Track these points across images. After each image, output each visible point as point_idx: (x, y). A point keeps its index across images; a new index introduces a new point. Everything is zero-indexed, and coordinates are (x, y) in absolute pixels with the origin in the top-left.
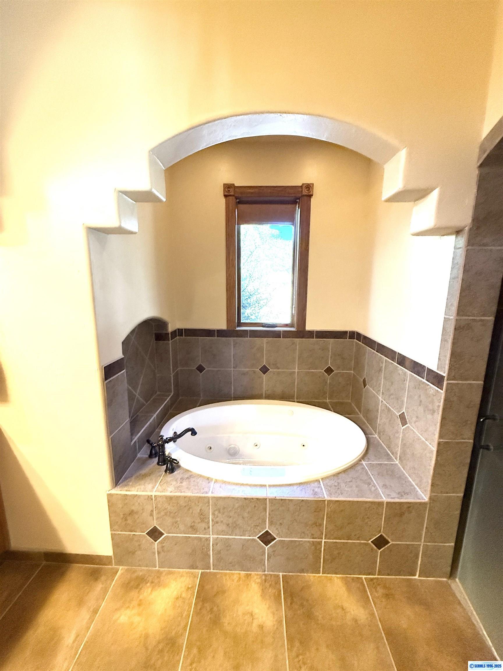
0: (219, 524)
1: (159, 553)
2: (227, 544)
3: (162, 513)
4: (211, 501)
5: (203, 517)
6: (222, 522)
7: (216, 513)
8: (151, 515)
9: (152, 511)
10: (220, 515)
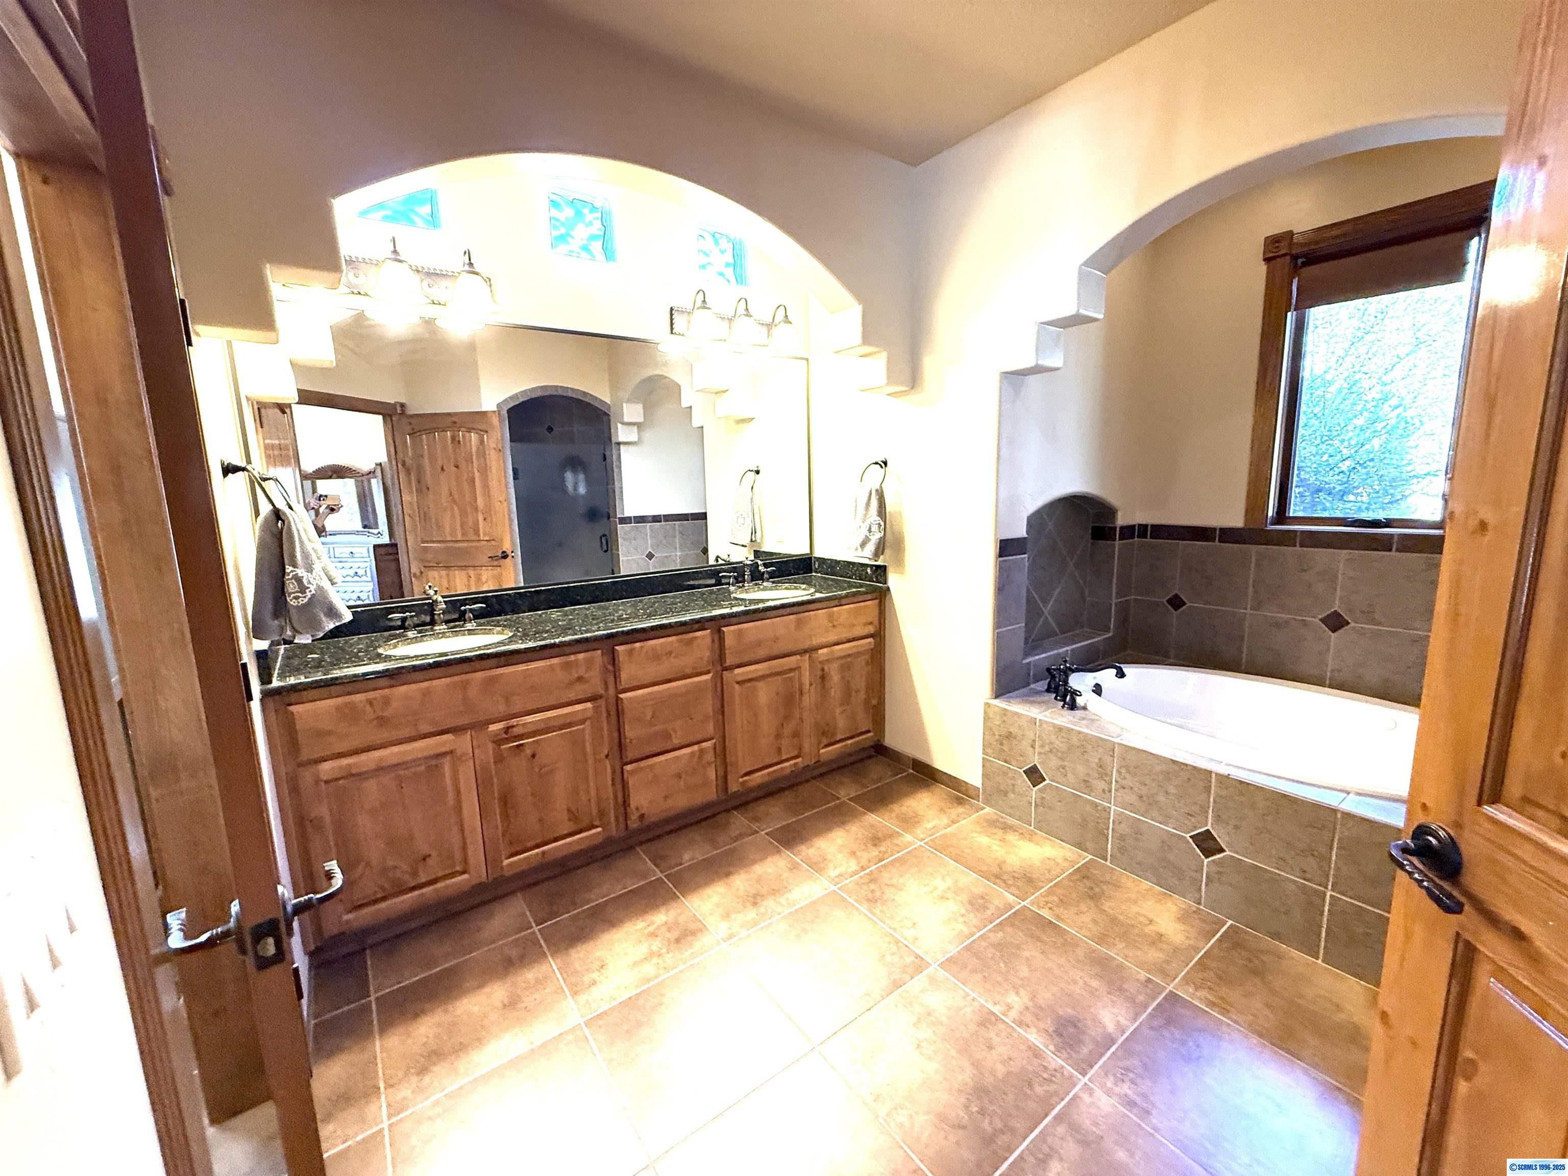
0: (1126, 791)
1: (1036, 805)
2: (1137, 830)
3: (1047, 748)
4: (1116, 749)
5: (1103, 772)
6: (1132, 788)
7: (1123, 771)
8: (1033, 747)
9: (1034, 741)
10: (1127, 776)
